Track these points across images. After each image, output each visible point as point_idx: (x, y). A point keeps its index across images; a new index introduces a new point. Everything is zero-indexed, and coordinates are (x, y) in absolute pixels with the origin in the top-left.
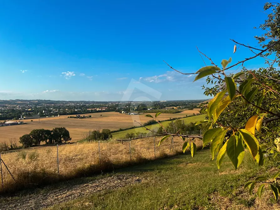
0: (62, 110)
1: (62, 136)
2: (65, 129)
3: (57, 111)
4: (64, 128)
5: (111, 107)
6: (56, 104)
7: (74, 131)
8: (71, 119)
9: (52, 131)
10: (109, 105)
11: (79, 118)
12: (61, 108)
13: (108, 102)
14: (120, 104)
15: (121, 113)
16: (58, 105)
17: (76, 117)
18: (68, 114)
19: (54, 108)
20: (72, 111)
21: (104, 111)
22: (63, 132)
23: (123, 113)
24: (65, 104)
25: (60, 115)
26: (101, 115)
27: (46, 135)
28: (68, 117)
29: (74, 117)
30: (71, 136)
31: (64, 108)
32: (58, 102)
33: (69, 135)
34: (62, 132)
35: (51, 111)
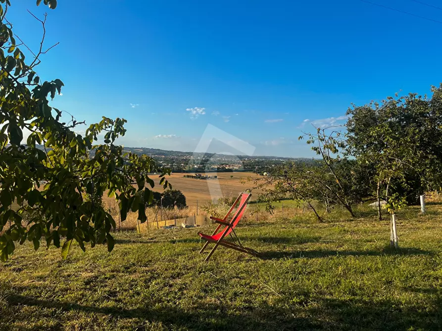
0: (176, 166)
1: (175, 202)
2: (180, 193)
3: (169, 166)
4: (179, 191)
5: (247, 166)
6: (168, 155)
7: (192, 196)
8: (189, 179)
9: (162, 195)
10: (245, 162)
11: (199, 178)
12: (174, 162)
13: (243, 157)
14: (262, 162)
15: (263, 175)
16: (172, 157)
17: (195, 177)
18: (184, 172)
19: (166, 161)
20: (190, 167)
21: (236, 171)
22: (178, 196)
23: (266, 175)
24: (181, 156)
25: (174, 172)
26: (232, 177)
27: (155, 199)
28: (185, 176)
29: (192, 177)
30: (187, 204)
31: (179, 163)
32: (171, 152)
33: (185, 202)
34: (176, 197)
35: (161, 166)
